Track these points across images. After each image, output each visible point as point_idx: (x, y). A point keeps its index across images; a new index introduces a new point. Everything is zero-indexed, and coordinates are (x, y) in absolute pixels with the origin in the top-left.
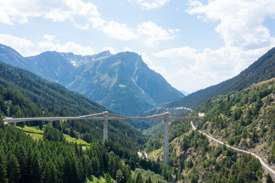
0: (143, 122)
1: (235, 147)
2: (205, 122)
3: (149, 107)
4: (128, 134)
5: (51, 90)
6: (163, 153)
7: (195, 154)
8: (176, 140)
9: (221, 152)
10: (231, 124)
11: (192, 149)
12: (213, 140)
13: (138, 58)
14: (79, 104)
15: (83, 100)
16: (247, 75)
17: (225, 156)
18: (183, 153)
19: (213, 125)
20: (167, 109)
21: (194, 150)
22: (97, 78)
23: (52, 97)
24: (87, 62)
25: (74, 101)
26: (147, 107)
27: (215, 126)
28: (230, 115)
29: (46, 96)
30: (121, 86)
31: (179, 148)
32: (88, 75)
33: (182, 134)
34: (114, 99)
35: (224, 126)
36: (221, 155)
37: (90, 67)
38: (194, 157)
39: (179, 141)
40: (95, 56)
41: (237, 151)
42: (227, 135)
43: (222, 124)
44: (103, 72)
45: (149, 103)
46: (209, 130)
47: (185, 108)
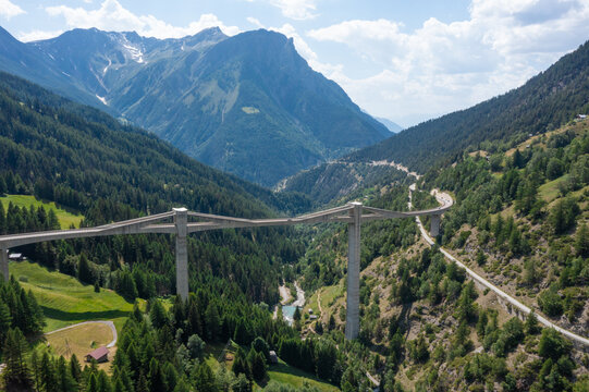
0: (297, 197)
1: (566, 327)
2: (458, 226)
3: (310, 158)
4: (258, 238)
5: (64, 129)
6: (342, 302)
7: (434, 321)
8: (378, 268)
9: (519, 339)
10: (545, 246)
11: (426, 304)
12: (488, 290)
13: (286, 46)
14: (139, 161)
15: (150, 150)
16: (550, 89)
17: (537, 356)
18: (397, 310)
19: (486, 241)
20: (351, 164)
21: (431, 309)
22: (193, 92)
23: (65, 148)
24: (168, 54)
25: (125, 156)
26: (307, 159)
27: (490, 243)
28: (539, 216)
29: (49, 146)
30: (248, 110)
31: (387, 292)
32: (173, 85)
33: (392, 251)
34: (232, 140)
35: (521, 250)
36: (521, 349)
37: (177, 66)
38: (430, 331)
39: (387, 273)
40: (189, 40)
41: (574, 341)
42: (534, 281)
43: (516, 241)
44: (206, 78)
45: (311, 150)
46: (472, 252)
47: (392, 164)
